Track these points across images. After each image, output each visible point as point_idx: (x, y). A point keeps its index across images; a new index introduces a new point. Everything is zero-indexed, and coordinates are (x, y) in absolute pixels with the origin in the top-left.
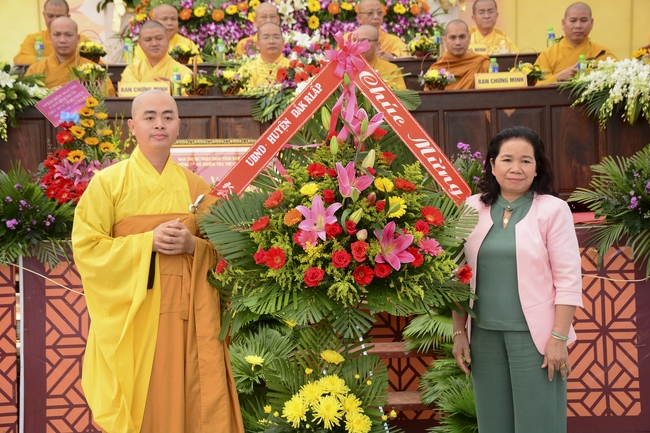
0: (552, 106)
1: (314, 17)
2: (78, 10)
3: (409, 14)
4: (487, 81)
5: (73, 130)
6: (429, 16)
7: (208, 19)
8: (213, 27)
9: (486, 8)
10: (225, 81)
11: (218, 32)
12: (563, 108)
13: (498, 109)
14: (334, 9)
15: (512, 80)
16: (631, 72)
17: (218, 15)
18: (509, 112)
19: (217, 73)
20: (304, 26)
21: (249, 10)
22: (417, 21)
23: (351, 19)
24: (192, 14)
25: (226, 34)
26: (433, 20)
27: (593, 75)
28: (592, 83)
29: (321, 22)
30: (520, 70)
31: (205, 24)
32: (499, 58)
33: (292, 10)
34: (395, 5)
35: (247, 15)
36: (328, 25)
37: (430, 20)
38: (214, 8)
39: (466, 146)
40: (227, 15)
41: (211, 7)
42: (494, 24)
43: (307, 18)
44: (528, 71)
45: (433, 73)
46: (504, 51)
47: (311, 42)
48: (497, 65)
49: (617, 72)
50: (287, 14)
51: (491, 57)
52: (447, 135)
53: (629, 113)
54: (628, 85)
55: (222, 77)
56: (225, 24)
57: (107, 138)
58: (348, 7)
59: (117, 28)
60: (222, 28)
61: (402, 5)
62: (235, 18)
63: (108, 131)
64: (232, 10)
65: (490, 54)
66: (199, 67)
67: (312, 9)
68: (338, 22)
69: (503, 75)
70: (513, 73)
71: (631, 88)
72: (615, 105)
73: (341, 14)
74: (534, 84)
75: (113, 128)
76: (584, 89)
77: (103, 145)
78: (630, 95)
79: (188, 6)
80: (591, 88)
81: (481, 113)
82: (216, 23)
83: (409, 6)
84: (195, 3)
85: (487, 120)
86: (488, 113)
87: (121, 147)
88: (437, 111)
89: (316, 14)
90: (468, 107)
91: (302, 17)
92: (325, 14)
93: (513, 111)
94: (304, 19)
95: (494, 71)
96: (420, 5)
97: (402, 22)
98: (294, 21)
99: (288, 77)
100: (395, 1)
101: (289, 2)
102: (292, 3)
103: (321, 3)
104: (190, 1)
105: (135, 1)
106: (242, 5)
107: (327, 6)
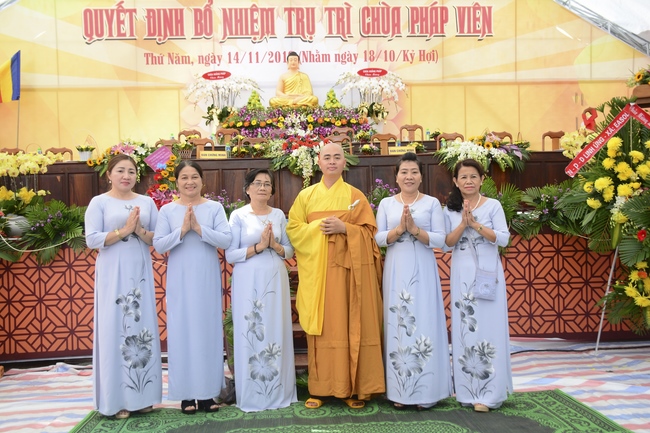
0: (428, 165)
1: (310, 125)
3: (358, 124)
4: (395, 151)
5: (163, 173)
6: (368, 125)
7: (258, 126)
8: (260, 130)
10: (255, 150)
11: (263, 132)
12: (434, 166)
14: (320, 121)
16: (468, 147)
17: (263, 124)
19: (251, 146)
20: (305, 129)
21: (278, 121)
22: (362, 127)
23: (329, 126)
24: (250, 123)
25: (266, 134)
26: (370, 127)
27: (449, 149)
28: (449, 153)
29: (314, 127)
30: (411, 146)
31: (256, 129)
33: (299, 121)
34: (351, 119)
35: (277, 124)
36: (318, 128)
38: (261, 121)
39: (380, 181)
40: (267, 124)
41: (259, 120)
43: (307, 125)
44: (416, 146)
45: (366, 147)
49: (461, 148)
50: (297, 123)
54: (467, 154)
55: (253, 148)
56: (266, 128)
58: (328, 120)
59: (215, 132)
60: (265, 130)
61: (354, 119)
62: (271, 125)
64: (269, 121)
67: (309, 121)
68: (323, 127)
69: (403, 148)
70: (408, 147)
73: (324, 123)
74: (419, 153)
76: (445, 156)
79: (248, 120)
80: (449, 156)
81: (391, 167)
82: (262, 128)
83: (358, 120)
84: (251, 119)
88: (368, 167)
89: (312, 123)
91: (304, 124)
92: (316, 123)
94: (305, 126)
96: (364, 120)
97: (354, 127)
98: (300, 126)
99: (289, 148)
100: (351, 117)
101: (298, 117)
102: (300, 118)
103: (314, 118)
104: (249, 118)
105: (223, 119)
106: (275, 119)
107: (317, 120)
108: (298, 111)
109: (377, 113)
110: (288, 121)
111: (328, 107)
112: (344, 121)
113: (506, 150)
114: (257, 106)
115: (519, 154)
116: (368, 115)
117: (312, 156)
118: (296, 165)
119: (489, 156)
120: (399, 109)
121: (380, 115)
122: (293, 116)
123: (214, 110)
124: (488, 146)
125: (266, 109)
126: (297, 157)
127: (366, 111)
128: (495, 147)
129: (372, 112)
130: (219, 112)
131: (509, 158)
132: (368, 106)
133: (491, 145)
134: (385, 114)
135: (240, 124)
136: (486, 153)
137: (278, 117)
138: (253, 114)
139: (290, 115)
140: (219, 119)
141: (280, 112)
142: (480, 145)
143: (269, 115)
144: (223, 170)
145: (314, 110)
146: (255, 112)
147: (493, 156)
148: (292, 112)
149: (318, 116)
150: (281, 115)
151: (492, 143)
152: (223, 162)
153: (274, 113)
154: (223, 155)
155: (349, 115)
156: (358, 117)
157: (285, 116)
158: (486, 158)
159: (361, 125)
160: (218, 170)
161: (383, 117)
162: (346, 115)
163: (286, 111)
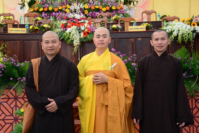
1: (86, 10)
2: (16, 9)
4: (132, 29)
6: (123, 10)
7: (53, 11)
8: (54, 13)
10: (44, 28)
11: (56, 15)
13: (136, 38)
14: (93, 8)
15: (141, 28)
16: (180, 26)
17: (56, 10)
18: (139, 39)
20: (83, 13)
21: (66, 8)
22: (119, 12)
23: (99, 11)
24: (48, 9)
26: (125, 11)
28: (167, 30)
29: (89, 12)
30: (144, 25)
31: (52, 13)
33: (80, 8)
34: (112, 7)
35: (65, 10)
36: (91, 13)
37: (123, 12)
38: (55, 7)
39: (114, 50)
40: (59, 10)
41: (54, 7)
43: (84, 11)
44: (146, 25)
45: (114, 26)
49: (175, 26)
50: (78, 9)
52: (119, 47)
53: (179, 40)
54: (179, 31)
55: (43, 26)
56: (58, 13)
58: (97, 7)
60: (57, 14)
61: (114, 7)
62: (61, 10)
64: (60, 8)
67: (86, 8)
68: (94, 12)
69: (138, 27)
70: (141, 26)
71: (180, 32)
72: (174, 37)
73: (95, 9)
74: (148, 30)
78: (179, 34)
79: (46, 7)
81: (130, 39)
82: (55, 12)
83: (117, 7)
84: (49, 6)
85: (132, 42)
86: (132, 39)
88: (115, 39)
90: (126, 37)
92: (90, 9)
93: (141, 39)
95: (135, 25)
96: (120, 7)
97: (114, 12)
98: (80, 12)
100: (113, 5)
101: (78, 5)
102: (80, 6)
103: (89, 6)
104: (47, 5)
105: (31, 6)
106: (64, 7)
107: (91, 7)
108: (78, 1)
109: (130, 2)
110: (72, 8)
112: (108, 8)
116: (125, 4)
117: (80, 32)
118: (69, 38)
119: (194, 31)
121: (132, 3)
122: (75, 4)
124: (194, 25)
126: (70, 33)
127: (123, 1)
129: (127, 2)
133: (196, 24)
134: (135, 3)
135: (41, 10)
136: (192, 30)
137: (66, 5)
138: (50, 3)
139: (73, 4)
140: (29, 5)
141: (67, 2)
142: (188, 24)
143: (60, 4)
144: (23, 40)
145: (89, 1)
146: (51, 2)
147: (197, 32)
148: (75, 2)
149: (92, 5)
150: (68, 4)
151: (197, 23)
152: (24, 35)
153: (63, 2)
154: (24, 31)
155: (111, 4)
156: (117, 5)
157: (70, 5)
158: (191, 33)
159: (118, 10)
160: (20, 40)
161: (134, 5)
162: (109, 4)
163: (71, 1)
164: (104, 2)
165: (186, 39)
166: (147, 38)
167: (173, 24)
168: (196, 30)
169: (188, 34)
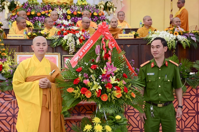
0: (141, 44)
1: (69, 16)
3: (98, 16)
4: (122, 36)
6: (104, 16)
7: (36, 15)
8: (37, 18)
9: (122, 15)
11: (39, 19)
12: (145, 45)
13: (125, 45)
14: (75, 13)
15: (129, 36)
16: (164, 35)
17: (39, 14)
18: (128, 46)
20: (66, 18)
21: (49, 13)
22: (100, 18)
23: (81, 16)
24: (31, 13)
25: (41, 20)
26: (105, 17)
27: (153, 35)
29: (71, 17)
30: (132, 33)
31: (34, 17)
32: (125, 29)
33: (62, 13)
34: (94, 13)
35: (48, 14)
36: (73, 18)
37: (104, 18)
38: (38, 12)
40: (42, 15)
41: (37, 12)
42: (124, 19)
43: (67, 16)
44: (134, 34)
46: (127, 28)
47: (68, 23)
48: (125, 32)
49: (160, 35)
50: (60, 14)
51: (123, 29)
55: (40, 33)
56: (41, 17)
57: (4, 51)
58: (79, 13)
59: (6, 17)
60: (40, 18)
61: (96, 13)
62: (44, 15)
63: (4, 49)
64: (43, 13)
65: (123, 28)
66: (33, 30)
67: (68, 13)
68: (77, 17)
69: (127, 35)
70: (130, 34)
73: (77, 15)
74: (136, 38)
75: (5, 48)
76: (151, 40)
77: (2, 53)
79: (29, 11)
82: (38, 17)
83: (98, 13)
84: (32, 10)
85: (122, 48)
86: (122, 46)
87: (8, 54)
89: (70, 15)
91: (65, 15)
92: (72, 15)
93: (130, 45)
94: (66, 16)
95: (124, 33)
96: (101, 13)
97: (96, 18)
98: (63, 17)
99: (61, 34)
100: (94, 11)
101: (61, 11)
102: (62, 11)
103: (71, 11)
104: (30, 9)
105: (12, 9)
106: (46, 11)
107: (73, 12)
108: (61, 6)
109: (109, 9)
111: (79, 4)
113: (187, 36)
114: (35, 2)
115: (194, 39)
116: (104, 10)
117: (75, 40)
118: (66, 45)
119: (177, 39)
120: (123, 5)
121: (111, 9)
122: (58, 9)
123: (5, 3)
124: (176, 34)
125: (40, 4)
126: (67, 40)
127: (103, 7)
128: (180, 34)
129: (106, 8)
130: (9, 4)
131: (187, 41)
132: (104, 4)
133: (178, 34)
134: (115, 9)
136: (175, 38)
137: (49, 10)
138: (32, 7)
139: (56, 9)
140: (9, 9)
141: (50, 7)
142: (171, 33)
143: (43, 8)
144: (22, 45)
145: (71, 6)
146: (34, 6)
147: (178, 40)
148: (57, 7)
149: (74, 10)
150: (50, 9)
151: (179, 32)
152: (22, 41)
153: (46, 7)
154: (21, 37)
155: (92, 10)
156: (98, 11)
157: (53, 10)
158: (174, 41)
159: (100, 16)
160: (19, 45)
161: (113, 11)
162: (91, 10)
163: (53, 6)
164: (85, 7)
165: (169, 46)
166: (135, 45)
167: (158, 33)
168: (178, 38)
169: (172, 42)
